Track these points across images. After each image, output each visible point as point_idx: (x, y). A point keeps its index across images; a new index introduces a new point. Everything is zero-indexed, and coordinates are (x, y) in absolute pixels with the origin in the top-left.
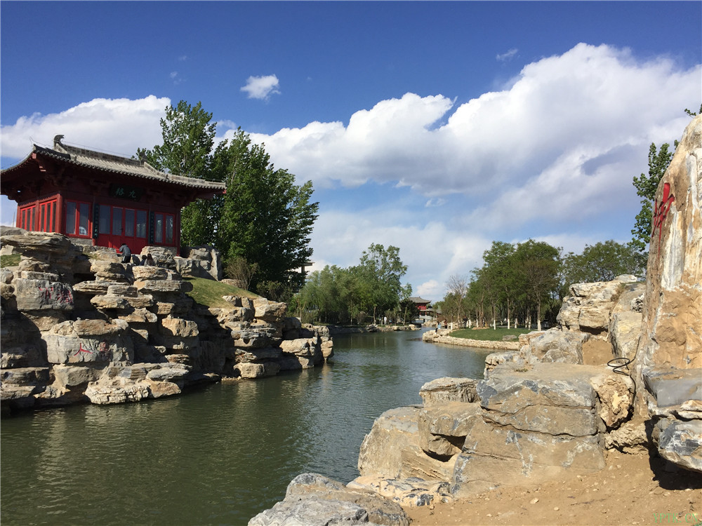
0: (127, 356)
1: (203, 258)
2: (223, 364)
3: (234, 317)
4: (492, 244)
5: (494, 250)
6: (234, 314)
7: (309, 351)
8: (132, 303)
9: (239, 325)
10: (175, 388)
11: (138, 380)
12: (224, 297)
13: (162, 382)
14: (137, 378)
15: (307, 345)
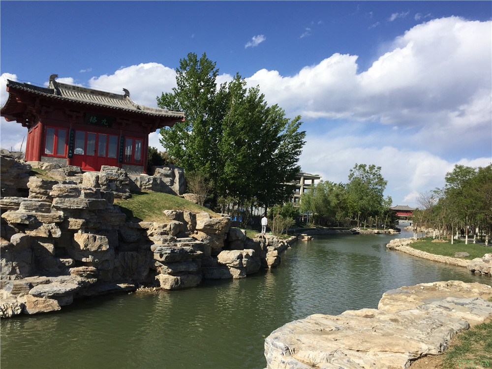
0: (18, 270)
1: (166, 176)
2: (145, 274)
3: (162, 230)
4: (454, 168)
5: (455, 172)
6: (163, 228)
7: (241, 263)
8: (40, 219)
9: (162, 239)
10: (55, 305)
11: (20, 294)
12: (165, 212)
13: (41, 299)
14: (19, 293)
15: (240, 257)
